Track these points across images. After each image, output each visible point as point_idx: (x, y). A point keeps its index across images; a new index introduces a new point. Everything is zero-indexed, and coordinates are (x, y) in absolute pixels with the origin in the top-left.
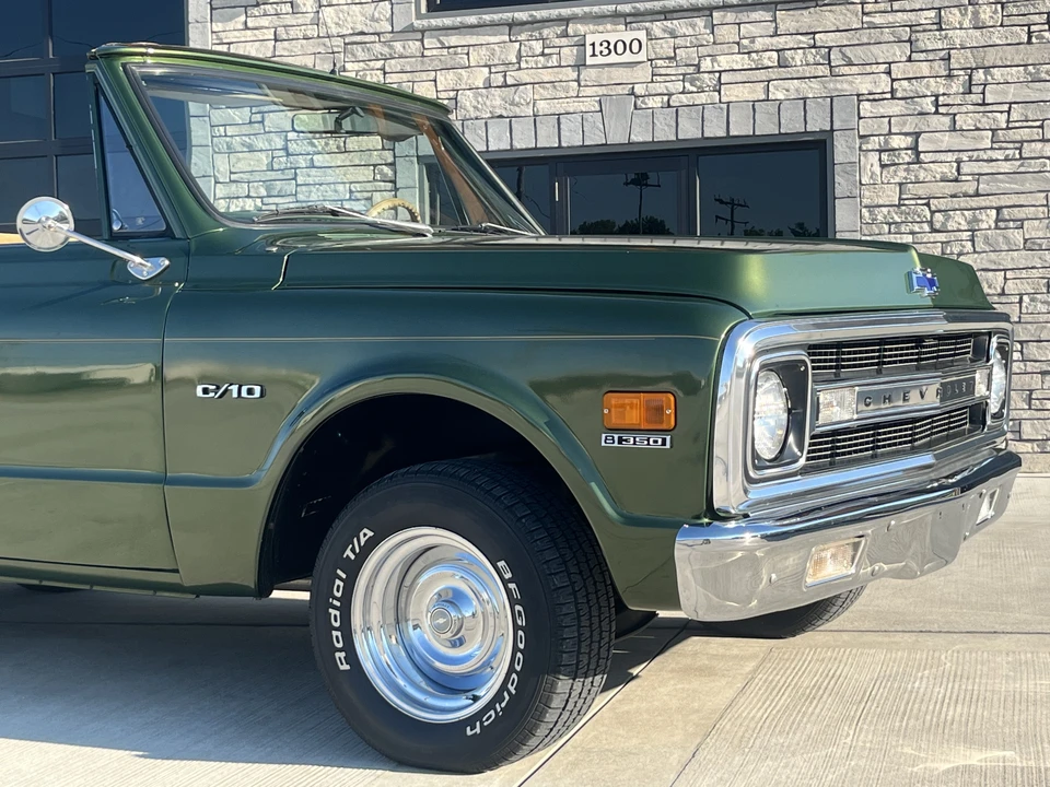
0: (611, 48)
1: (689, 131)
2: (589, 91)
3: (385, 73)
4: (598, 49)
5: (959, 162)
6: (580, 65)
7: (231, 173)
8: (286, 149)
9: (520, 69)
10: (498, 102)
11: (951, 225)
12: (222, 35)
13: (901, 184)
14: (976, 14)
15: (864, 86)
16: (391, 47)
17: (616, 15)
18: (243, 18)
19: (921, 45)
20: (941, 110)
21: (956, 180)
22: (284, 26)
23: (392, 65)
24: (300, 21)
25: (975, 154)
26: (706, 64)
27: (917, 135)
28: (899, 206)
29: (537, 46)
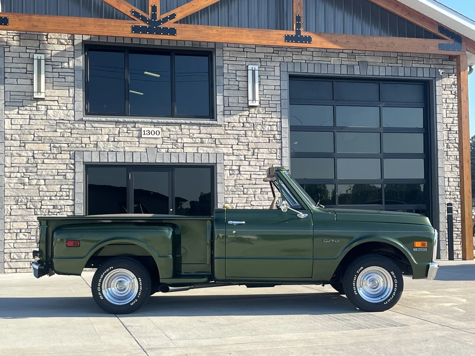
0: (150, 133)
1: (174, 160)
2: (142, 145)
3: (71, 134)
4: (146, 133)
5: (251, 175)
6: (140, 137)
7: (12, 163)
8: (33, 156)
9: (119, 136)
10: (112, 146)
11: (249, 193)
12: (9, 115)
13: (235, 180)
14: (255, 133)
15: (225, 151)
16: (74, 125)
17: (152, 123)
18: (17, 110)
19: (241, 141)
20: (246, 159)
21: (250, 180)
22: (34, 115)
23: (74, 131)
24: (40, 114)
25: (255, 173)
26: (179, 140)
27: (240, 166)
28: (235, 186)
29: (125, 130)
